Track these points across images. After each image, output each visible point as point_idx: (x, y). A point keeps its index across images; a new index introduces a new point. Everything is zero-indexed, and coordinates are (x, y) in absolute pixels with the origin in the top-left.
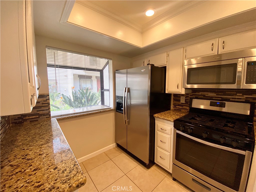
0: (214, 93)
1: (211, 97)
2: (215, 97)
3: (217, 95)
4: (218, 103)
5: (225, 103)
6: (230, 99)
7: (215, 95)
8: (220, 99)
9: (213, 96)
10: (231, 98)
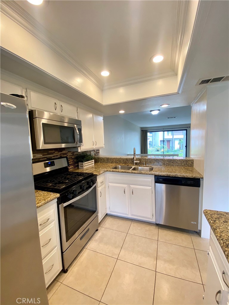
0: (40, 154)
1: (39, 159)
2: (42, 158)
3: (43, 155)
4: (49, 163)
5: (54, 161)
6: (52, 158)
7: (42, 155)
8: (46, 159)
9: (40, 157)
10: (52, 156)
